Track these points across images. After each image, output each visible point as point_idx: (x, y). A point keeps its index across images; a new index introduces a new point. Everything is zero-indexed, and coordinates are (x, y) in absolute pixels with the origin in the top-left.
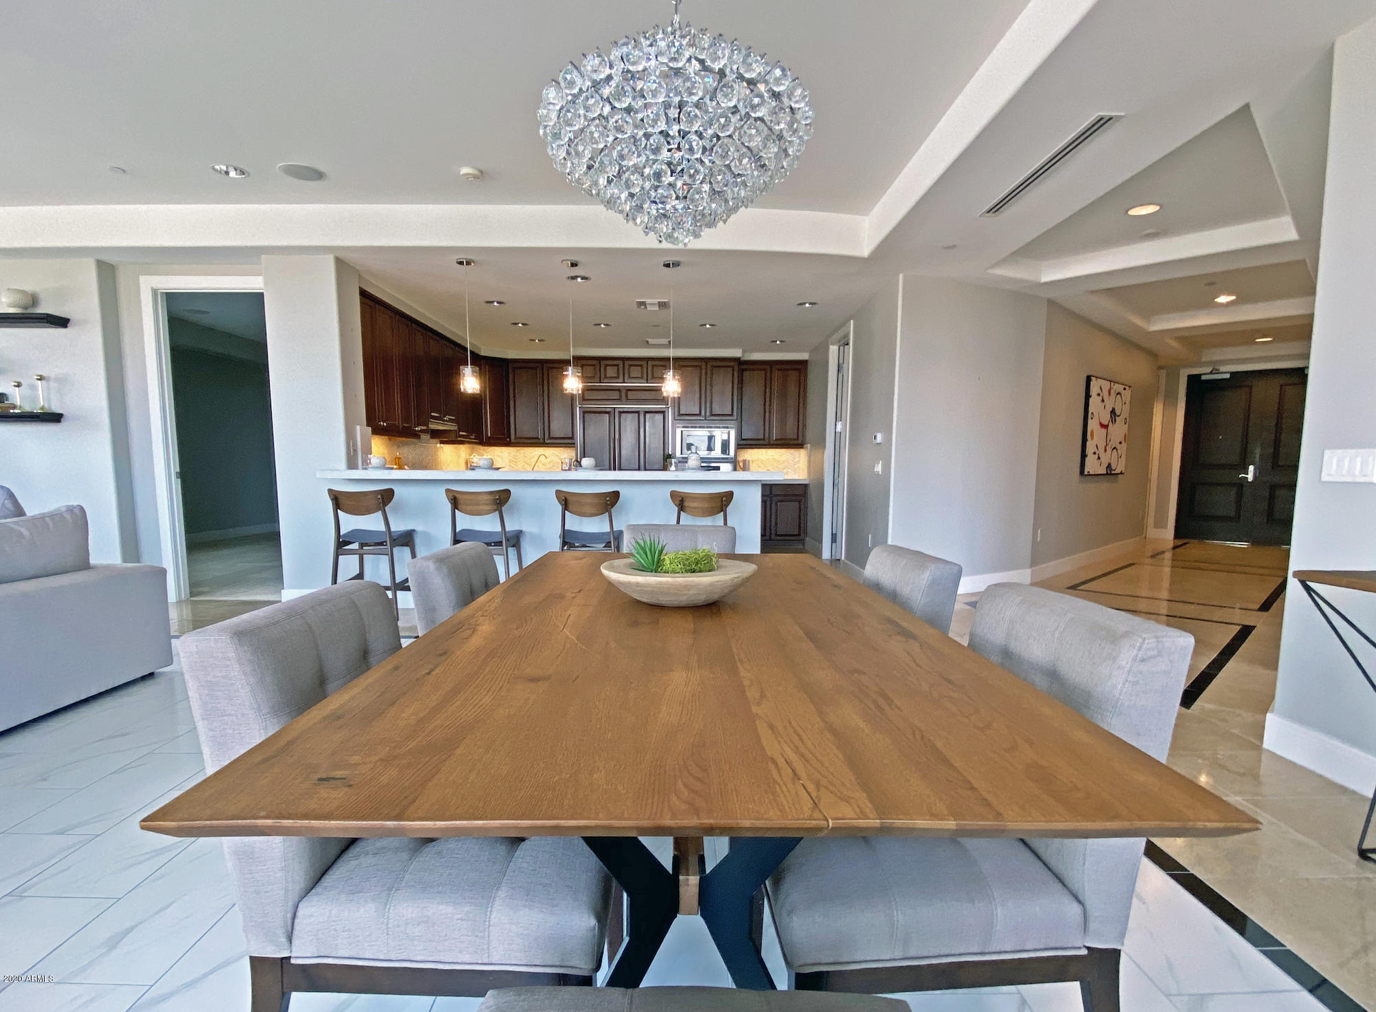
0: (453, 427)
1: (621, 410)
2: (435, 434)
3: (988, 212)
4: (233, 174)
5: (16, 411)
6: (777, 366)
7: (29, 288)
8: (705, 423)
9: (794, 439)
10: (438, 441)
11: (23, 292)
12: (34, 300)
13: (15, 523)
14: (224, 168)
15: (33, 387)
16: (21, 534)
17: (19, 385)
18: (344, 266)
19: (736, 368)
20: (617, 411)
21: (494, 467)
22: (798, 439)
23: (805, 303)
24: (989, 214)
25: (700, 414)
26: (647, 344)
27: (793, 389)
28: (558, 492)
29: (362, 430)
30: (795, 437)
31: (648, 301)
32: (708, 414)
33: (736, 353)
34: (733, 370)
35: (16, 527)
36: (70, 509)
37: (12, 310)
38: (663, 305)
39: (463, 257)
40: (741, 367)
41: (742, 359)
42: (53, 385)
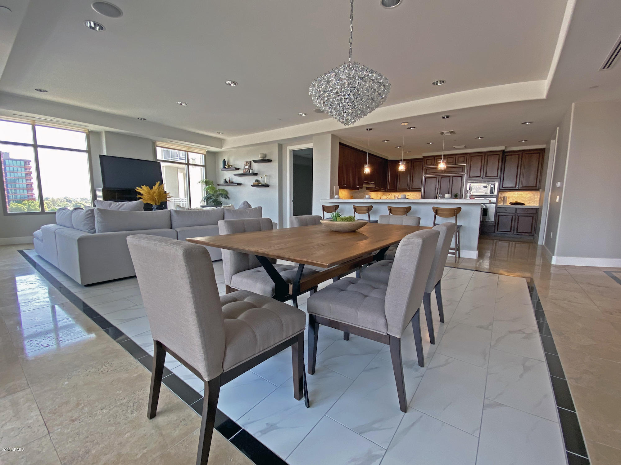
0: (373, 186)
1: (442, 176)
2: (368, 188)
3: (604, 68)
4: (303, 115)
5: (261, 184)
6: (526, 153)
7: (264, 153)
8: (483, 180)
9: (534, 187)
10: (369, 191)
11: (263, 154)
12: (265, 156)
13: (247, 210)
14: (301, 114)
15: (264, 178)
16: (247, 212)
17: (261, 178)
18: (334, 136)
19: (501, 155)
20: (440, 177)
21: (371, 198)
22: (536, 186)
23: (526, 123)
24: (604, 69)
25: (480, 176)
26: (455, 149)
27: (535, 164)
28: (388, 207)
29: (336, 187)
30: (535, 185)
31: (445, 132)
32: (484, 176)
33: (502, 148)
34: (499, 156)
35: (247, 211)
36: (259, 207)
37: (261, 159)
38: (452, 133)
39: (368, 128)
40: (504, 155)
41: (505, 150)
42: (268, 177)
